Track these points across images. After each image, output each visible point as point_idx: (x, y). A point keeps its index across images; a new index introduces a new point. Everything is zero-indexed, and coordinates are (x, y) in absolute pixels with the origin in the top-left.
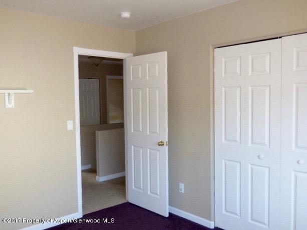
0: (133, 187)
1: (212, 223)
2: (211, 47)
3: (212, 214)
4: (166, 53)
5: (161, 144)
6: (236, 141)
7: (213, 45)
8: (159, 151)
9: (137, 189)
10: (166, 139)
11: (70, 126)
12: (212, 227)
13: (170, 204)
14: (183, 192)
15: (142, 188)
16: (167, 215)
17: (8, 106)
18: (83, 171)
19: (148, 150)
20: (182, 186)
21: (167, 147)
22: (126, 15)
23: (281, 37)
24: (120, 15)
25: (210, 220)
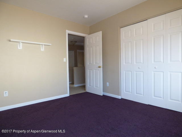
0: (89, 86)
1: (120, 96)
2: (119, 28)
3: (120, 93)
4: (101, 32)
5: (100, 67)
6: (129, 63)
7: (120, 27)
8: (99, 70)
9: (90, 86)
10: (101, 65)
11: (65, 60)
12: (120, 98)
13: (103, 92)
14: (108, 86)
15: (92, 85)
16: (102, 95)
17: (42, 50)
18: (69, 84)
19: (94, 70)
20: (108, 84)
21: (102, 68)
22: (86, 16)
23: (147, 20)
24: (84, 17)
25: (119, 95)
